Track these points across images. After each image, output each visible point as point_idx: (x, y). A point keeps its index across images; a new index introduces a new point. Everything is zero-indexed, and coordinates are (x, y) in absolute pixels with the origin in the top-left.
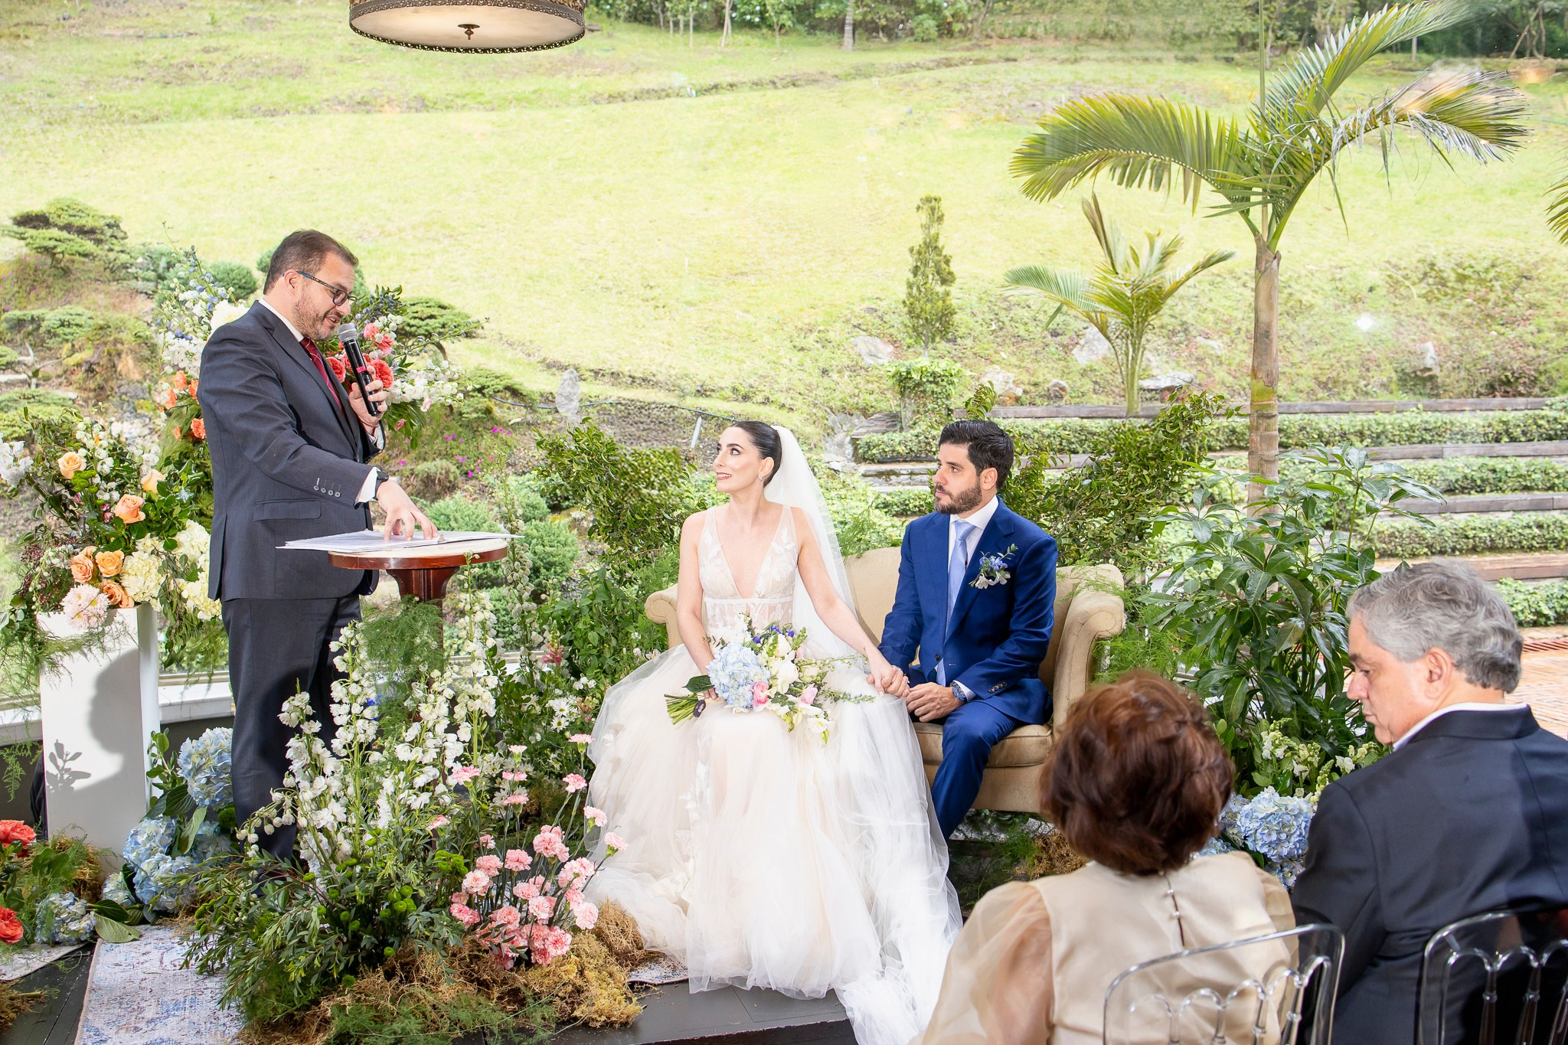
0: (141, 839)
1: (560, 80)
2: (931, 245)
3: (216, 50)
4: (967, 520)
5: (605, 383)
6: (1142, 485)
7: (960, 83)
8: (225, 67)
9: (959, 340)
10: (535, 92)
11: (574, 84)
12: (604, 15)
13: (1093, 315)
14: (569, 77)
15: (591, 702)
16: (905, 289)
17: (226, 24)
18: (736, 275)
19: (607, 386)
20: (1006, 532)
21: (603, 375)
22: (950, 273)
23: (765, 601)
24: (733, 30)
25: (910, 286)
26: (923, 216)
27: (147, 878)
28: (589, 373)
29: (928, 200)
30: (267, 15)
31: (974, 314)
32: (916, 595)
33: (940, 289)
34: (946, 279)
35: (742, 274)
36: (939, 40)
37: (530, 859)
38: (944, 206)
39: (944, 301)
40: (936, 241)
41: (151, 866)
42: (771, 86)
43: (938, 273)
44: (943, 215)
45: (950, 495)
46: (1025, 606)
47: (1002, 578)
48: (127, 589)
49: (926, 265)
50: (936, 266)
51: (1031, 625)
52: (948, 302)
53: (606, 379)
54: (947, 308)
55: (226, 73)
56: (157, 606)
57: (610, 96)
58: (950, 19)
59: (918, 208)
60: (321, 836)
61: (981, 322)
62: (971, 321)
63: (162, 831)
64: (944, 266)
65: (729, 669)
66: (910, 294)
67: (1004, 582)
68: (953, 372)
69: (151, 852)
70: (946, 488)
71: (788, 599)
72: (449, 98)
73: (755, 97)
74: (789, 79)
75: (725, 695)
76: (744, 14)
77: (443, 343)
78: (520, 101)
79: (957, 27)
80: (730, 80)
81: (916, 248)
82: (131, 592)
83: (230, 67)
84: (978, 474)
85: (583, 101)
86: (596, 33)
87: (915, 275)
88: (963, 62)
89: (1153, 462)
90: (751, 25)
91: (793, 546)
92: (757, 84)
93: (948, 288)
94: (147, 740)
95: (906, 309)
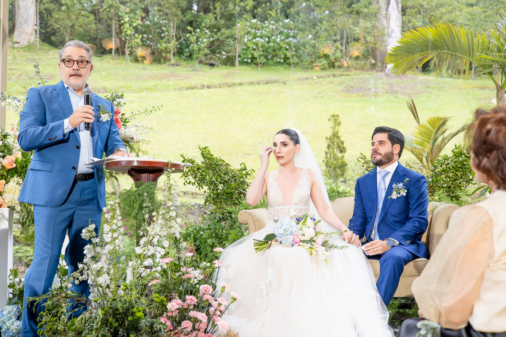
0: (4, 313)
1: (165, 82)
2: (335, 135)
3: (15, 69)
4: (385, 169)
5: (189, 197)
6: (456, 179)
7: (340, 82)
8: (18, 76)
9: (347, 182)
10: (154, 86)
11: (171, 83)
12: (183, 60)
13: (414, 150)
14: (169, 80)
15: (209, 270)
16: (324, 155)
17: (19, 60)
18: (246, 155)
19: (190, 199)
20: (403, 174)
21: (188, 194)
22: (344, 148)
23: (297, 207)
24: (239, 65)
25: (326, 153)
26: (332, 123)
27: (8, 329)
28: (182, 193)
29: (334, 116)
30: (37, 57)
31: (353, 171)
32: (364, 209)
33: (340, 155)
34: (342, 150)
35: (249, 154)
36: (329, 69)
37: (196, 300)
38: (341, 119)
39: (342, 160)
40: (337, 133)
41: (10, 324)
42: (257, 84)
43: (339, 147)
44: (340, 122)
45: (380, 154)
46: (415, 206)
47: (403, 193)
48: (5, 200)
49: (333, 144)
50: (338, 145)
51: (420, 214)
52: (343, 160)
53: (190, 195)
54: (343, 163)
55: (19, 78)
56: (18, 208)
57: (187, 88)
58: (333, 61)
59: (329, 120)
60: (100, 288)
61: (357, 174)
62: (352, 174)
63: (15, 309)
64: (341, 145)
65: (284, 227)
66: (326, 157)
67: (405, 194)
68: (347, 192)
69: (10, 319)
70: (379, 151)
71: (307, 207)
72: (117, 88)
73: (251, 88)
74: (265, 82)
75: (281, 239)
76: (244, 59)
77: (117, 176)
78: (148, 89)
79: (337, 64)
80: (239, 81)
81: (329, 137)
82: (6, 201)
83: (21, 75)
84: (392, 146)
85: (175, 89)
86: (180, 66)
87: (328, 148)
88: (341, 75)
89: (460, 169)
90: (247, 63)
91: (308, 183)
92: (251, 83)
93: (343, 154)
94: (9, 273)
95: (325, 164)
